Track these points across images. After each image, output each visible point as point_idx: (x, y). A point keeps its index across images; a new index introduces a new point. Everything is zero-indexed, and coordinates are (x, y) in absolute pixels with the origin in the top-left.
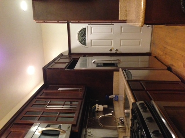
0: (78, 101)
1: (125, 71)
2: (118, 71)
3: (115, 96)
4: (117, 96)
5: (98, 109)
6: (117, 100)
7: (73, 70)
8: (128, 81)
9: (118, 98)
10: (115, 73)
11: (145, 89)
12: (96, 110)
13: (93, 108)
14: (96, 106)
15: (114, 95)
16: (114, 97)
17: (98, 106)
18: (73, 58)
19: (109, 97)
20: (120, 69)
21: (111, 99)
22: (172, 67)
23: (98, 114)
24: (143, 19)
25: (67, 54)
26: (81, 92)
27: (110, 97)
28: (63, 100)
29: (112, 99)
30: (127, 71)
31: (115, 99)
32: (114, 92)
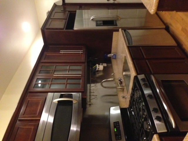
0: (81, 66)
1: (125, 31)
2: (118, 31)
3: (114, 55)
4: (116, 55)
5: (99, 69)
6: (115, 58)
7: (72, 30)
8: (129, 47)
9: (116, 56)
10: (114, 33)
11: (145, 57)
12: (97, 69)
13: (94, 68)
14: (96, 66)
15: (113, 53)
16: (112, 56)
17: (99, 67)
18: (69, 11)
19: (107, 56)
20: (120, 30)
21: (109, 57)
22: (170, 26)
23: (98, 73)
24: (156, 8)
25: (61, 4)
26: (83, 55)
27: (109, 55)
28: (67, 64)
29: (111, 57)
30: (126, 32)
31: (113, 57)
32: (113, 51)
